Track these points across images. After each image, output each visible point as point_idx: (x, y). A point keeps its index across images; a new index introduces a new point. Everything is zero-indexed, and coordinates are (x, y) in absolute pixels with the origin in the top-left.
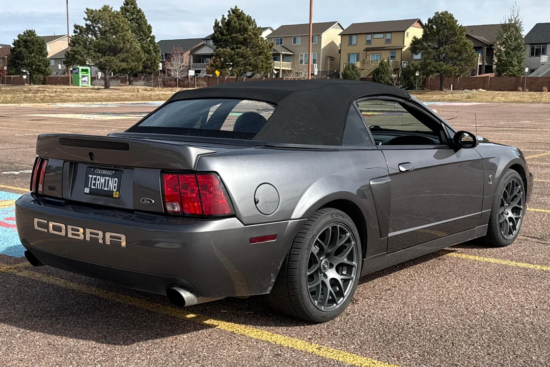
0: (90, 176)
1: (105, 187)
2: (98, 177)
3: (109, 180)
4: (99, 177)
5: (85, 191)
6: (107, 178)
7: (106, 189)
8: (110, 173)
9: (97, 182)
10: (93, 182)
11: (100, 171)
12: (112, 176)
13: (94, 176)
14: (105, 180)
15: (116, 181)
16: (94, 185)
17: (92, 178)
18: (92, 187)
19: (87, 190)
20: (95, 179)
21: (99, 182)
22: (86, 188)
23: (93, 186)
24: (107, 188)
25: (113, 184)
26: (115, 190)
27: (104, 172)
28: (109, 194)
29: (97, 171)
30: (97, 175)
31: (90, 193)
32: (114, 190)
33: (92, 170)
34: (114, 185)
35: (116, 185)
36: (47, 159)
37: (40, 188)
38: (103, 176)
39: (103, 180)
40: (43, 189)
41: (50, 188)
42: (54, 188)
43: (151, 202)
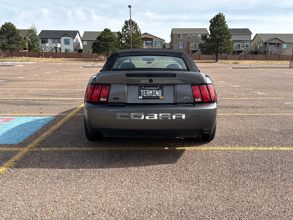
0: (142, 91)
1: (153, 95)
2: (147, 91)
3: (155, 92)
4: (149, 91)
6: (154, 91)
7: (154, 96)
8: (155, 88)
9: (147, 93)
10: (144, 93)
11: (149, 88)
12: (158, 90)
13: (144, 91)
14: (153, 92)
15: (160, 92)
16: (145, 94)
17: (143, 92)
18: (144, 96)
20: (145, 92)
21: (148, 93)
22: (140, 97)
24: (155, 95)
26: (161, 95)
27: (151, 88)
28: (158, 98)
29: (146, 88)
30: (147, 90)
31: (143, 99)
32: (159, 95)
33: (143, 88)
34: (159, 93)
35: (161, 93)
36: (110, 85)
37: (102, 99)
38: (151, 90)
39: (151, 92)
40: (107, 100)
41: (115, 99)
42: (118, 98)
43: (188, 98)
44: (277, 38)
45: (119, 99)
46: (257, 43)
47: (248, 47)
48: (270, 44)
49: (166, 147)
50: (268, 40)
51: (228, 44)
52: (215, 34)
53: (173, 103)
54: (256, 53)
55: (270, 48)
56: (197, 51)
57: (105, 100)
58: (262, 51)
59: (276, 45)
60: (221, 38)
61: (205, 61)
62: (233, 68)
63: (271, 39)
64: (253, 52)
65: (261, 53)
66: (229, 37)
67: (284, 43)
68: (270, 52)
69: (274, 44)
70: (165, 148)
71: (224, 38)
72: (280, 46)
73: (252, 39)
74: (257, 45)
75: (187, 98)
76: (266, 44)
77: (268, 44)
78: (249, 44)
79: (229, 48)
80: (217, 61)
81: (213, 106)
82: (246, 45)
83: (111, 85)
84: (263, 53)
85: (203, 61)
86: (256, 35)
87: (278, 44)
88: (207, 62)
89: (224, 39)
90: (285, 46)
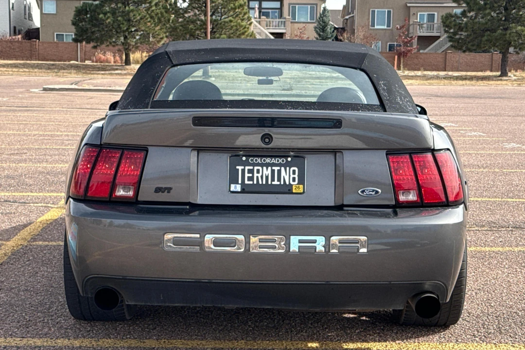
0: (240, 168)
1: (273, 180)
2: (256, 168)
3: (279, 171)
4: (260, 168)
5: (231, 190)
6: (276, 169)
7: (276, 182)
8: (280, 160)
9: (256, 175)
10: (247, 175)
11: (260, 160)
12: (287, 165)
13: (247, 168)
14: (273, 171)
15: (294, 171)
17: (243, 171)
18: (247, 182)
19: (236, 188)
20: (250, 171)
21: (259, 175)
22: (233, 186)
23: (248, 180)
24: (279, 180)
25: (288, 176)
26: (296, 182)
27: (268, 160)
28: (287, 189)
29: (252, 160)
30: (254, 165)
31: (243, 191)
32: (292, 182)
33: (244, 158)
34: (292, 176)
35: (296, 176)
36: (144, 149)
37: (120, 192)
38: (267, 165)
39: (267, 172)
40: (137, 193)
41: (158, 190)
42: (169, 190)
43: (377, 192)
45: (172, 191)
49: (312, 341)
53: (333, 204)
57: (131, 193)
61: (464, 73)
70: (310, 345)
75: (373, 191)
80: (504, 74)
81: (453, 217)
83: (147, 151)
85: (456, 74)
88: (471, 78)
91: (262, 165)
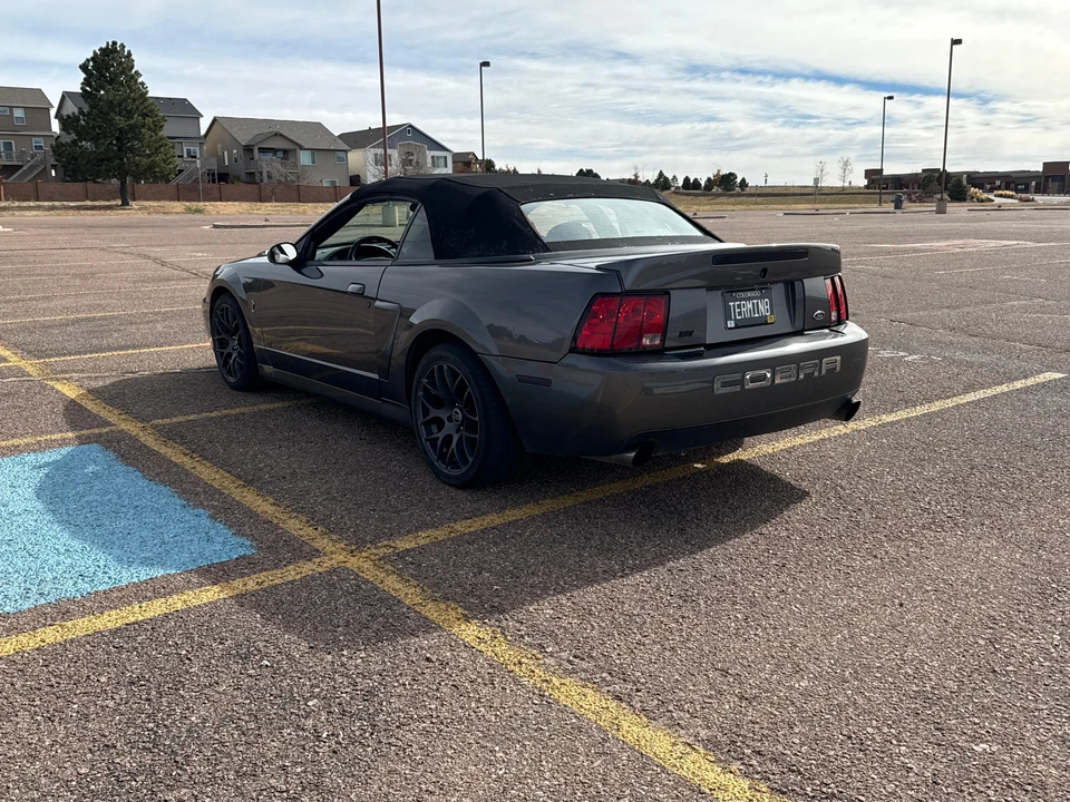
0: (731, 304)
1: (754, 314)
2: (742, 303)
3: (757, 303)
4: (745, 302)
5: (729, 326)
6: (755, 301)
7: (756, 315)
8: (757, 293)
9: (743, 309)
10: (737, 310)
11: (743, 295)
12: (761, 297)
13: (736, 303)
14: (753, 304)
15: (767, 301)
16: (740, 314)
17: (734, 305)
18: (738, 317)
19: (731, 324)
20: (739, 306)
21: (745, 309)
22: (729, 322)
24: (758, 312)
25: (764, 307)
26: (769, 314)
27: (750, 294)
28: (763, 322)
29: (738, 295)
30: (741, 300)
31: (736, 327)
32: (766, 313)
33: (733, 294)
35: (768, 307)
36: (667, 293)
37: (646, 341)
38: (749, 299)
39: (750, 305)
40: (663, 341)
41: (682, 334)
42: (690, 333)
43: (823, 315)
44: (281, 135)
45: (693, 334)
46: (219, 146)
47: (195, 157)
48: (262, 150)
50: (255, 138)
51: (157, 149)
52: (108, 114)
53: (792, 330)
54: (223, 177)
55: (264, 165)
56: (22, 166)
57: (657, 342)
58: (241, 169)
59: (280, 154)
60: (132, 127)
62: (215, 226)
63: (262, 137)
64: (213, 175)
65: (238, 178)
66: (158, 127)
67: (302, 148)
68: (265, 175)
69: (274, 151)
71: (143, 127)
72: (292, 160)
73: (203, 132)
74: (220, 153)
75: (821, 313)
76: (248, 149)
77: (256, 151)
78: (198, 149)
79: (164, 161)
80: (125, 203)
82: (189, 151)
83: (669, 294)
84: (243, 177)
86: (215, 120)
87: (285, 151)
89: (143, 130)
90: (305, 158)
91: (745, 299)
